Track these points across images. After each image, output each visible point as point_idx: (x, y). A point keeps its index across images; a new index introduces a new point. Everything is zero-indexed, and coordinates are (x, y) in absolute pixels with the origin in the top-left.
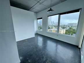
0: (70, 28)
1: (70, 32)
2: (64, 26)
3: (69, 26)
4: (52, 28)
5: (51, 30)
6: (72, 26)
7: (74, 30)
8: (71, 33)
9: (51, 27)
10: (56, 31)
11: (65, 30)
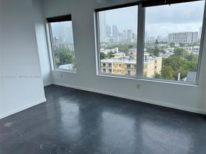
0: (178, 52)
1: (179, 65)
2: (157, 42)
3: (172, 45)
4: (111, 55)
5: (110, 65)
6: (182, 45)
7: (190, 58)
8: (181, 68)
9: (106, 52)
10: (129, 66)
11: (160, 60)
